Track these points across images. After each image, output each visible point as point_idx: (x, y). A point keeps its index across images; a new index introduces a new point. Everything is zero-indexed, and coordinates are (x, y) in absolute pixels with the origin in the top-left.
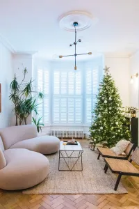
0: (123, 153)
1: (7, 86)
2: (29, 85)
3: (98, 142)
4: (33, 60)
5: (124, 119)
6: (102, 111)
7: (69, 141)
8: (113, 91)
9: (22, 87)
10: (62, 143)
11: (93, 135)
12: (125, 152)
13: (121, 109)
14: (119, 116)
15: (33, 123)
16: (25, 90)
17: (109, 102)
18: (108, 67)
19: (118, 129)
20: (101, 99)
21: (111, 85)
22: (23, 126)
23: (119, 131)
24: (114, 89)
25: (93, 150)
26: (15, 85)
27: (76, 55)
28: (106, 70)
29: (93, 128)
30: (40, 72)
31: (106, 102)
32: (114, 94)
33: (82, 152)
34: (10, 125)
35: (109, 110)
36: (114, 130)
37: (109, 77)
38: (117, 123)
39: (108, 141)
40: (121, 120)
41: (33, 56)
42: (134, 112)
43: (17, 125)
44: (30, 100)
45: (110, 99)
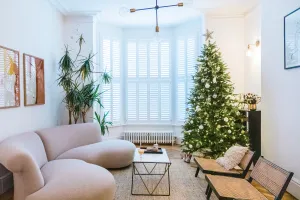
0: (237, 168)
1: (54, 64)
2: (87, 62)
3: (195, 149)
4: (94, 25)
5: (238, 113)
6: (201, 100)
7: (149, 148)
8: (218, 68)
9: (77, 65)
10: (138, 150)
11: (188, 138)
12: (239, 165)
13: (232, 97)
14: (229, 108)
15: (96, 121)
16: (81, 70)
17: (212, 85)
18: (210, 31)
19: (228, 128)
20: (199, 81)
21: (216, 60)
22: (80, 126)
23: (230, 131)
24: (221, 65)
25: (189, 162)
26: (66, 63)
27: (157, 7)
28: (208, 36)
29: (188, 127)
30: (106, 44)
31: (207, 86)
32: (220, 73)
33: (169, 164)
34: (60, 123)
35: (213, 100)
36: (222, 130)
37: (212, 47)
38: (226, 119)
39: (212, 147)
40: (233, 115)
41: (95, 19)
42: (254, 102)
43: (70, 123)
44: (90, 86)
45: (215, 81)
